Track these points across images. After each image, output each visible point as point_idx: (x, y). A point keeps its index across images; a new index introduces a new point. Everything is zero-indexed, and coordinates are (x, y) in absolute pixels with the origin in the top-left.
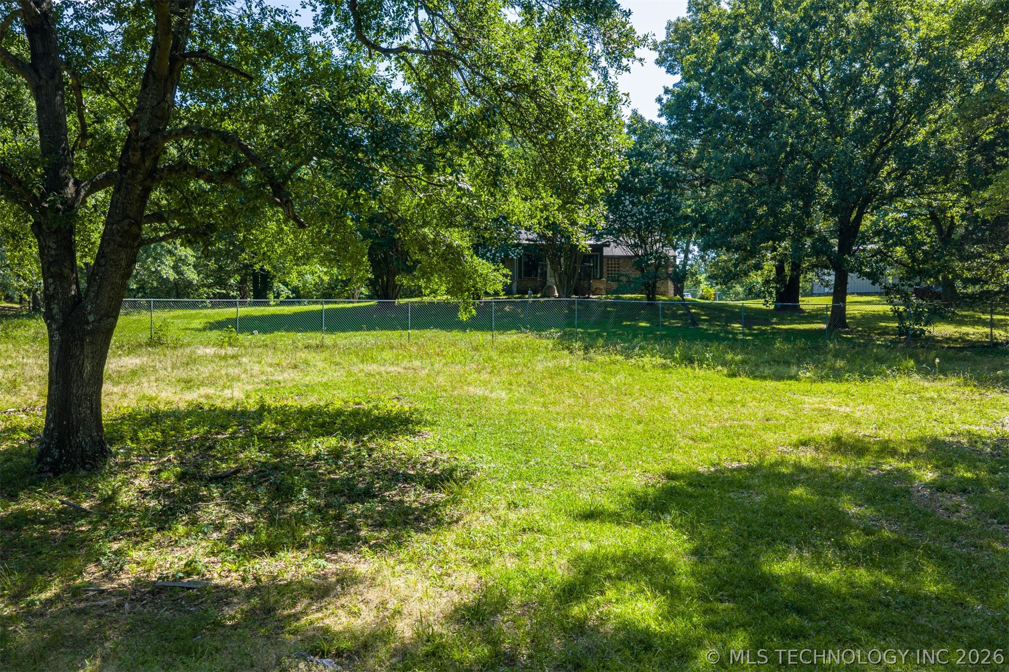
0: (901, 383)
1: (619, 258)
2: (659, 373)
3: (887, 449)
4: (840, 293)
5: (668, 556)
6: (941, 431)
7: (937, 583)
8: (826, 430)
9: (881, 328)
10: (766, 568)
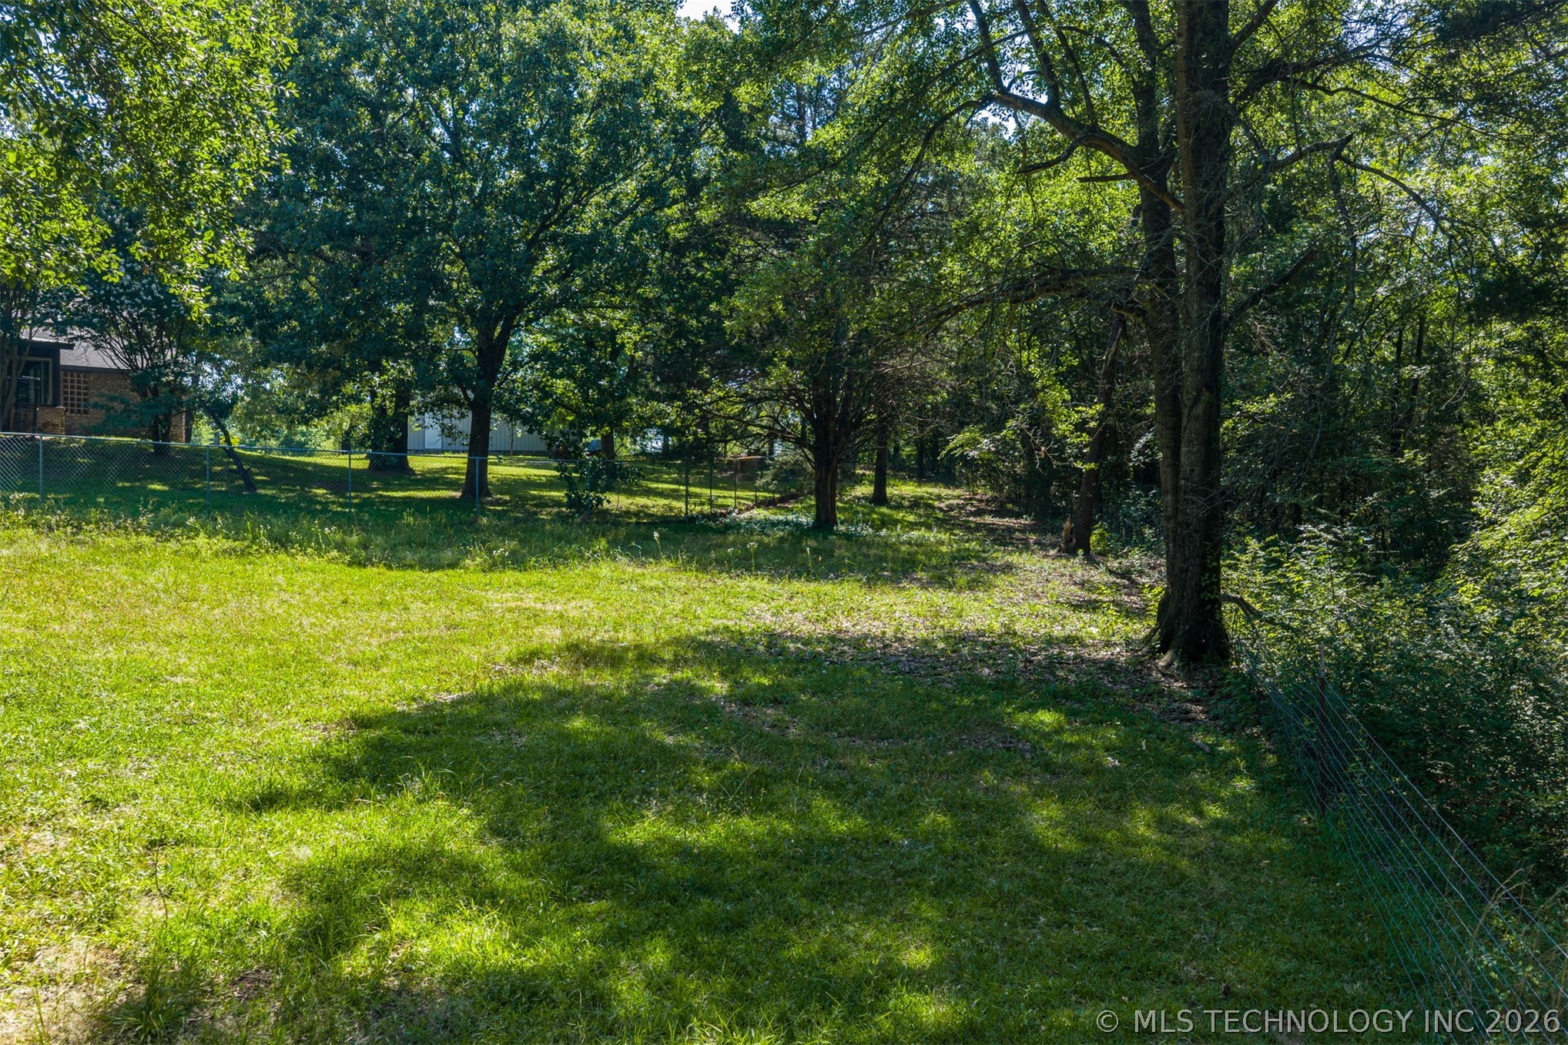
0: (605, 569)
1: (88, 371)
2: (231, 563)
3: (646, 657)
4: (479, 447)
5: (452, 846)
6: (696, 629)
7: (842, 818)
8: (552, 635)
9: (534, 498)
10: (615, 838)
